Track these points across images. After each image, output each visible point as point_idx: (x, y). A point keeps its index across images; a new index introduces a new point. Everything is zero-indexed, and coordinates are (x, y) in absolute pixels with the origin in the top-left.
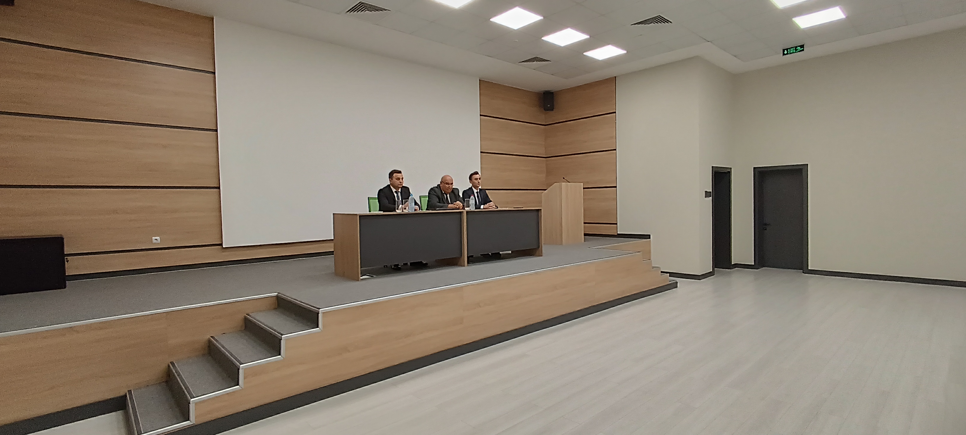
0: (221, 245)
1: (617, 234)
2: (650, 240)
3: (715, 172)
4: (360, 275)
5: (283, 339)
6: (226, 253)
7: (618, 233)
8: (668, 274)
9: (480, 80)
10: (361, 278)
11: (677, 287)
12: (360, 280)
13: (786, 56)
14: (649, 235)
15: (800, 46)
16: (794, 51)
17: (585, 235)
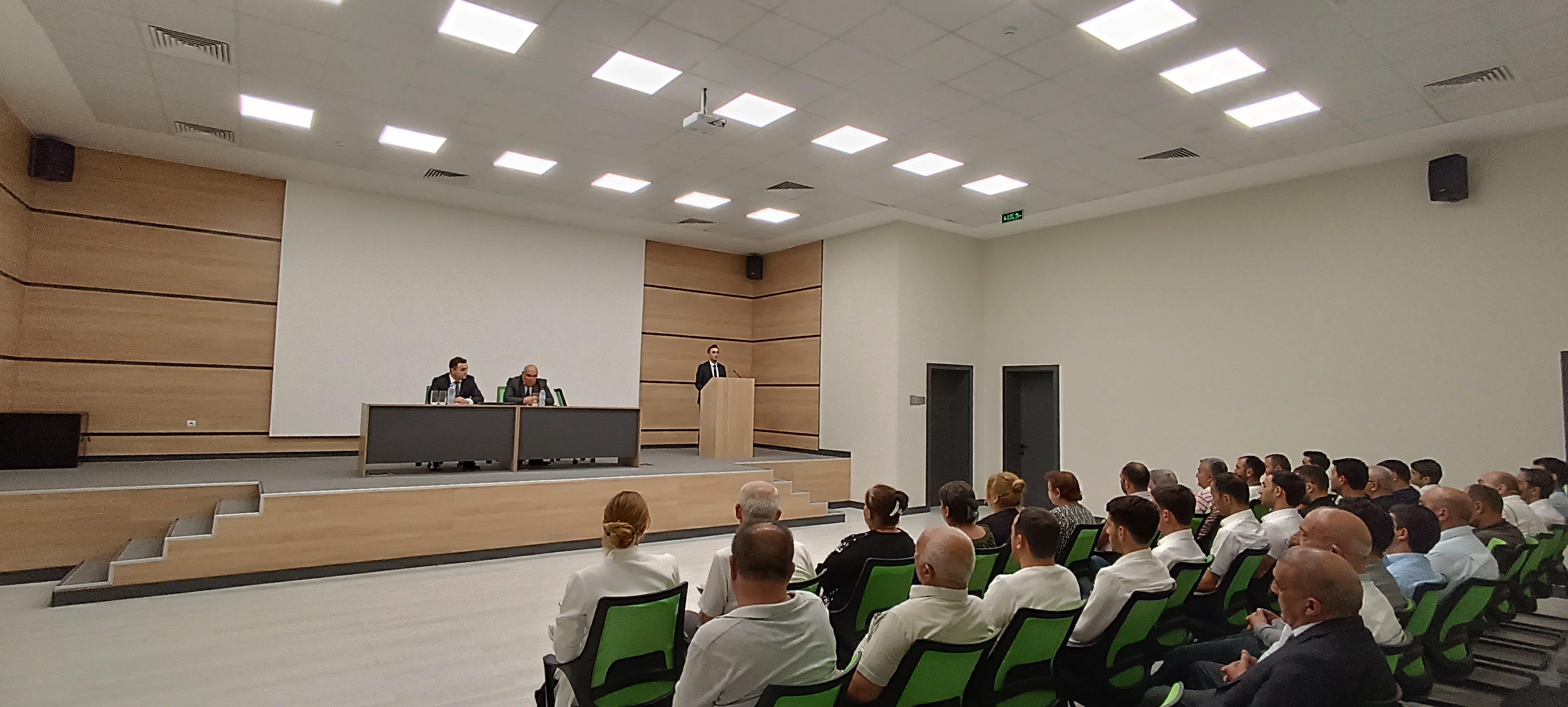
0: (268, 433)
1: (817, 450)
2: (850, 460)
3: (932, 371)
5: (216, 518)
6: (274, 443)
7: (820, 448)
9: (646, 241)
11: (844, 519)
13: (1005, 224)
14: (850, 453)
15: (1018, 212)
16: (1013, 218)
17: (755, 445)
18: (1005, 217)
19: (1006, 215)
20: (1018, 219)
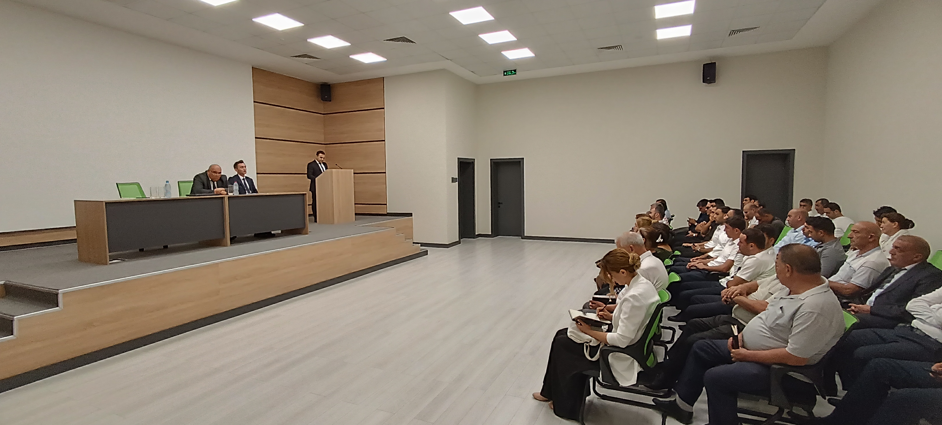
1: (386, 213)
2: (412, 218)
3: (460, 162)
4: (108, 260)
5: (15, 320)
7: (388, 212)
8: (420, 245)
9: (252, 67)
10: (110, 262)
11: (427, 254)
12: (108, 264)
13: (505, 76)
14: (412, 214)
15: (513, 70)
16: (510, 74)
17: (356, 214)
18: (505, 73)
19: (506, 72)
20: (513, 74)
